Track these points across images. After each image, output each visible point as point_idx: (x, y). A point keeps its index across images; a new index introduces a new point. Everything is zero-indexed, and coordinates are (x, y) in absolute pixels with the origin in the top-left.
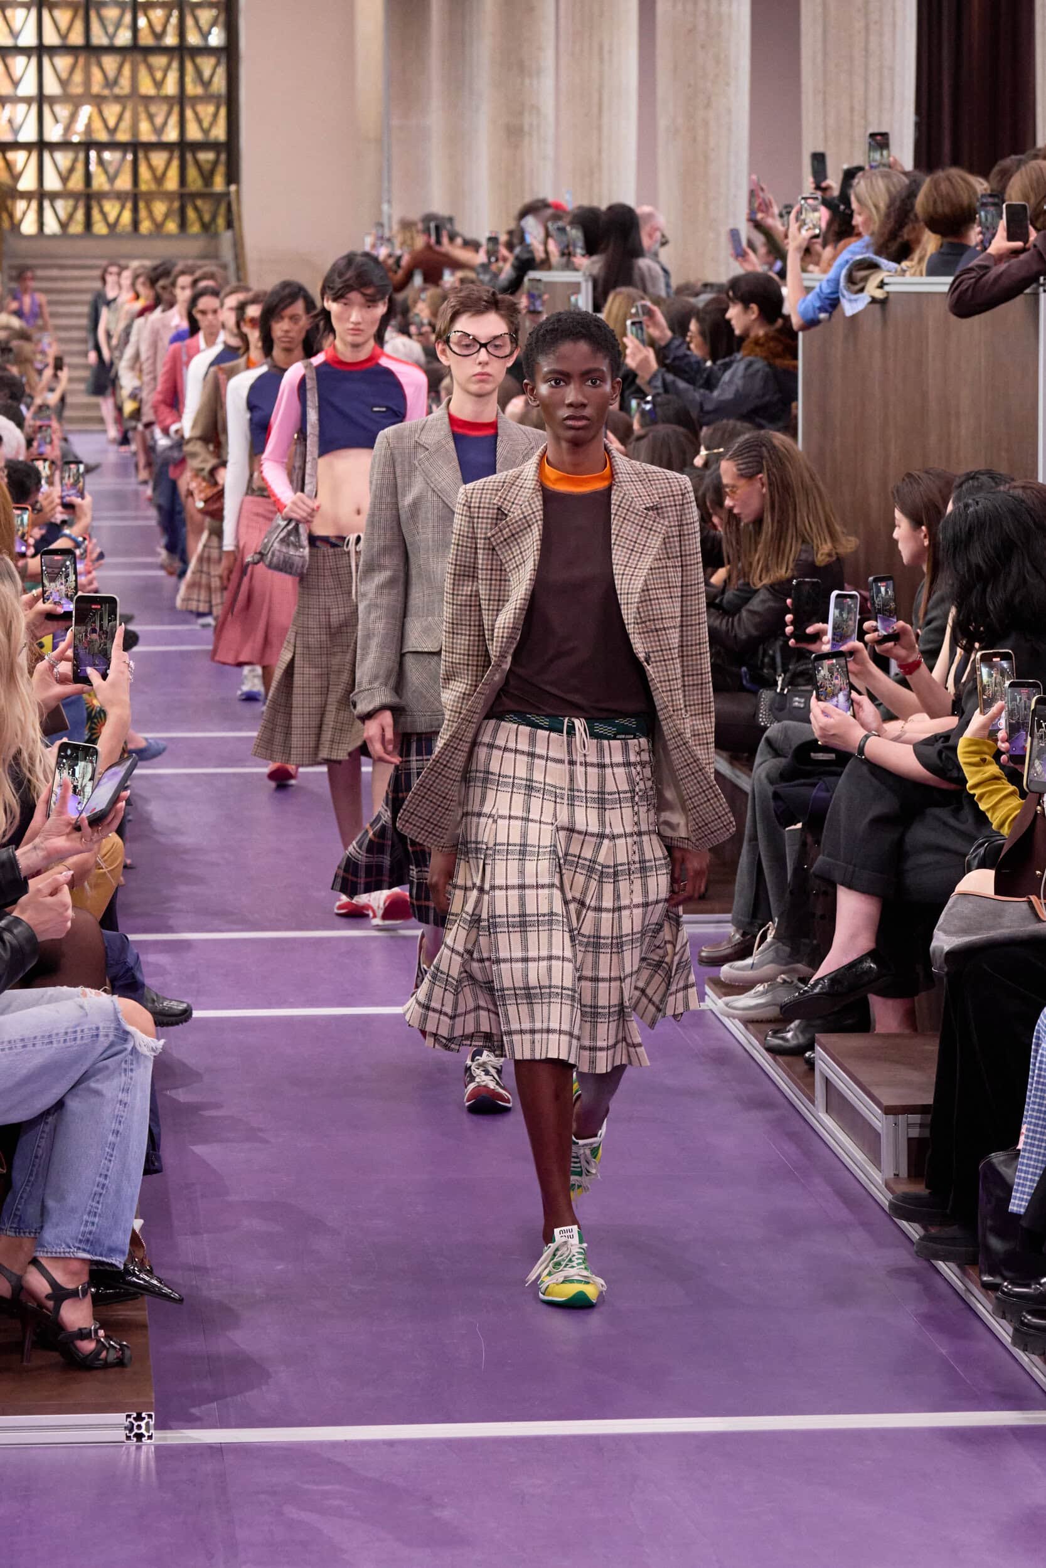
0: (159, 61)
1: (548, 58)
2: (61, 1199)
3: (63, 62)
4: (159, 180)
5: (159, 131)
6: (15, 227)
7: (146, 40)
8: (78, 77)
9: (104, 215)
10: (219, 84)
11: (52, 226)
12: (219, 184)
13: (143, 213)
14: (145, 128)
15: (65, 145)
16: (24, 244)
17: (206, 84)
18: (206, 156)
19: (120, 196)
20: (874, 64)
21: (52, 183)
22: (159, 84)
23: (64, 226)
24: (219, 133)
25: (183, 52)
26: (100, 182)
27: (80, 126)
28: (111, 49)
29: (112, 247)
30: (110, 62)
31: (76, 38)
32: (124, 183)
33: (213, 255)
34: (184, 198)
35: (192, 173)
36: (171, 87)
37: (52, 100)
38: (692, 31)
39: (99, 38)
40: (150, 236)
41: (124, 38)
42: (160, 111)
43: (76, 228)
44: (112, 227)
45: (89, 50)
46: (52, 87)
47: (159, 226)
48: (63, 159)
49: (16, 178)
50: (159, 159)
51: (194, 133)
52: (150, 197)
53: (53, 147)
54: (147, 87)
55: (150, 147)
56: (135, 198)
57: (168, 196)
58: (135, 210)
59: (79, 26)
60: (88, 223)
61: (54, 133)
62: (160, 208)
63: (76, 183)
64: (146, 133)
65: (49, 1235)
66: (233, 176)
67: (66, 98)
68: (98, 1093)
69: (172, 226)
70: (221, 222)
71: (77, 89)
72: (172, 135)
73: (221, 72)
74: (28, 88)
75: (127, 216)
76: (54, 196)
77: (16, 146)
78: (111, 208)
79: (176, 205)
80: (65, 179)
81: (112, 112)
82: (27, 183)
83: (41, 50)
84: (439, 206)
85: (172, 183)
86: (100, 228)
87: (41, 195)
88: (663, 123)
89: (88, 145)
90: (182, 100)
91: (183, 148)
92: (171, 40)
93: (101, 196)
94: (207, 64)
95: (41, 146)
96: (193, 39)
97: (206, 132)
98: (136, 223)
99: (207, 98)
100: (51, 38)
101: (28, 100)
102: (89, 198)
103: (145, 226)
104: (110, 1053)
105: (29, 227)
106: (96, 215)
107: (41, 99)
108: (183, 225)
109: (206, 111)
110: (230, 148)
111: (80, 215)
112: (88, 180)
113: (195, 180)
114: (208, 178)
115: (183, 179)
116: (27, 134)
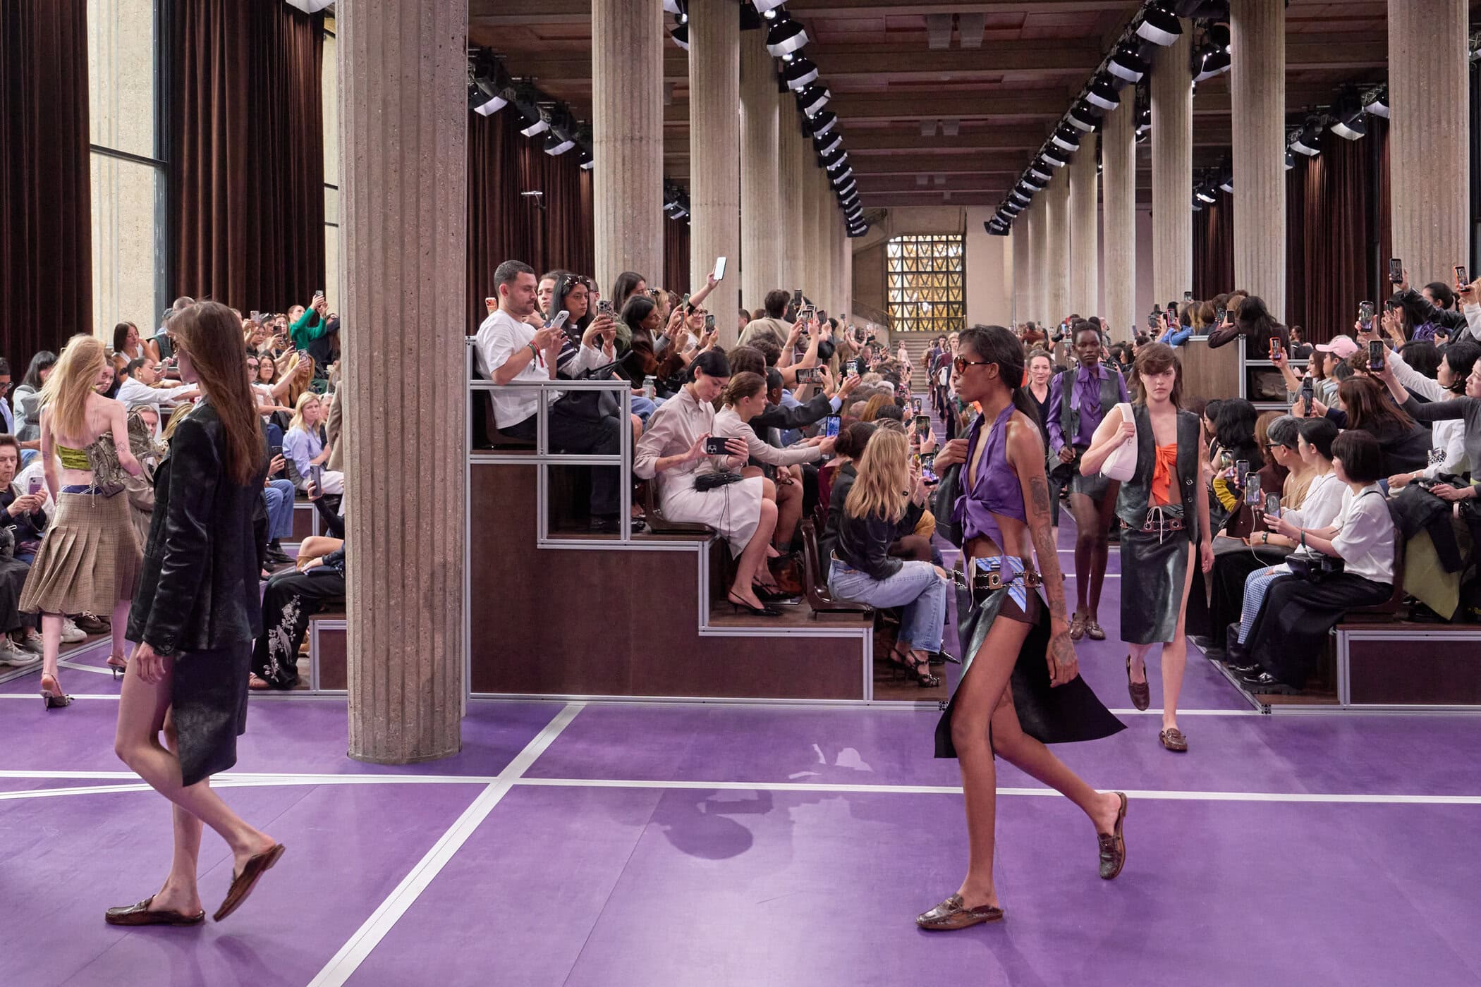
0: (941, 276)
1: (1067, 272)
2: (918, 631)
3: (910, 277)
4: (941, 314)
5: (941, 298)
6: (895, 329)
7: (936, 269)
8: (914, 282)
9: (923, 326)
10: (960, 284)
11: (906, 329)
12: (960, 315)
13: (935, 325)
14: (936, 297)
15: (910, 303)
16: (896, 335)
17: (956, 283)
18: (956, 306)
19: (928, 319)
20: (1178, 268)
21: (906, 315)
22: (940, 283)
23: (910, 329)
24: (960, 299)
25: (948, 273)
26: (922, 315)
27: (915, 295)
28: (925, 272)
29: (925, 335)
30: (925, 277)
31: (914, 269)
32: (929, 315)
34: (949, 319)
35: (951, 311)
36: (944, 284)
37: (906, 289)
38: (1116, 261)
39: (921, 269)
41: (929, 269)
42: (941, 292)
43: (914, 329)
44: (926, 329)
45: (918, 272)
46: (906, 285)
47: (941, 329)
48: (910, 307)
49: (895, 314)
50: (940, 307)
51: (952, 299)
52: (938, 319)
53: (907, 304)
54: (936, 284)
55: (937, 303)
56: (933, 320)
57: (943, 319)
58: (933, 323)
59: (915, 265)
60: (918, 328)
61: (907, 299)
62: (941, 323)
63: (914, 315)
64: (936, 299)
65: (914, 643)
66: (964, 312)
67: (910, 288)
68: (929, 596)
69: (945, 329)
71: (914, 285)
72: (944, 299)
73: (960, 279)
74: (899, 285)
75: (930, 325)
76: (907, 319)
77: (895, 303)
78: (925, 323)
79: (946, 322)
80: (910, 314)
81: (925, 292)
82: (899, 315)
83: (903, 273)
84: (1031, 319)
85: (945, 315)
86: (921, 329)
87: (903, 319)
88: (1106, 290)
89: (916, 303)
90: (948, 288)
91: (948, 303)
92: (944, 269)
93: (922, 319)
94: (956, 277)
95: (903, 303)
96: (951, 269)
97: (956, 298)
98: (933, 327)
99: (956, 287)
100: (906, 269)
101: (898, 289)
102: (918, 320)
104: (933, 582)
105: (899, 329)
106: (920, 325)
107: (903, 288)
108: (948, 328)
109: (955, 292)
110: (963, 304)
111: (915, 325)
112: (918, 314)
113: (952, 314)
114: (956, 313)
115: (948, 314)
116: (899, 300)
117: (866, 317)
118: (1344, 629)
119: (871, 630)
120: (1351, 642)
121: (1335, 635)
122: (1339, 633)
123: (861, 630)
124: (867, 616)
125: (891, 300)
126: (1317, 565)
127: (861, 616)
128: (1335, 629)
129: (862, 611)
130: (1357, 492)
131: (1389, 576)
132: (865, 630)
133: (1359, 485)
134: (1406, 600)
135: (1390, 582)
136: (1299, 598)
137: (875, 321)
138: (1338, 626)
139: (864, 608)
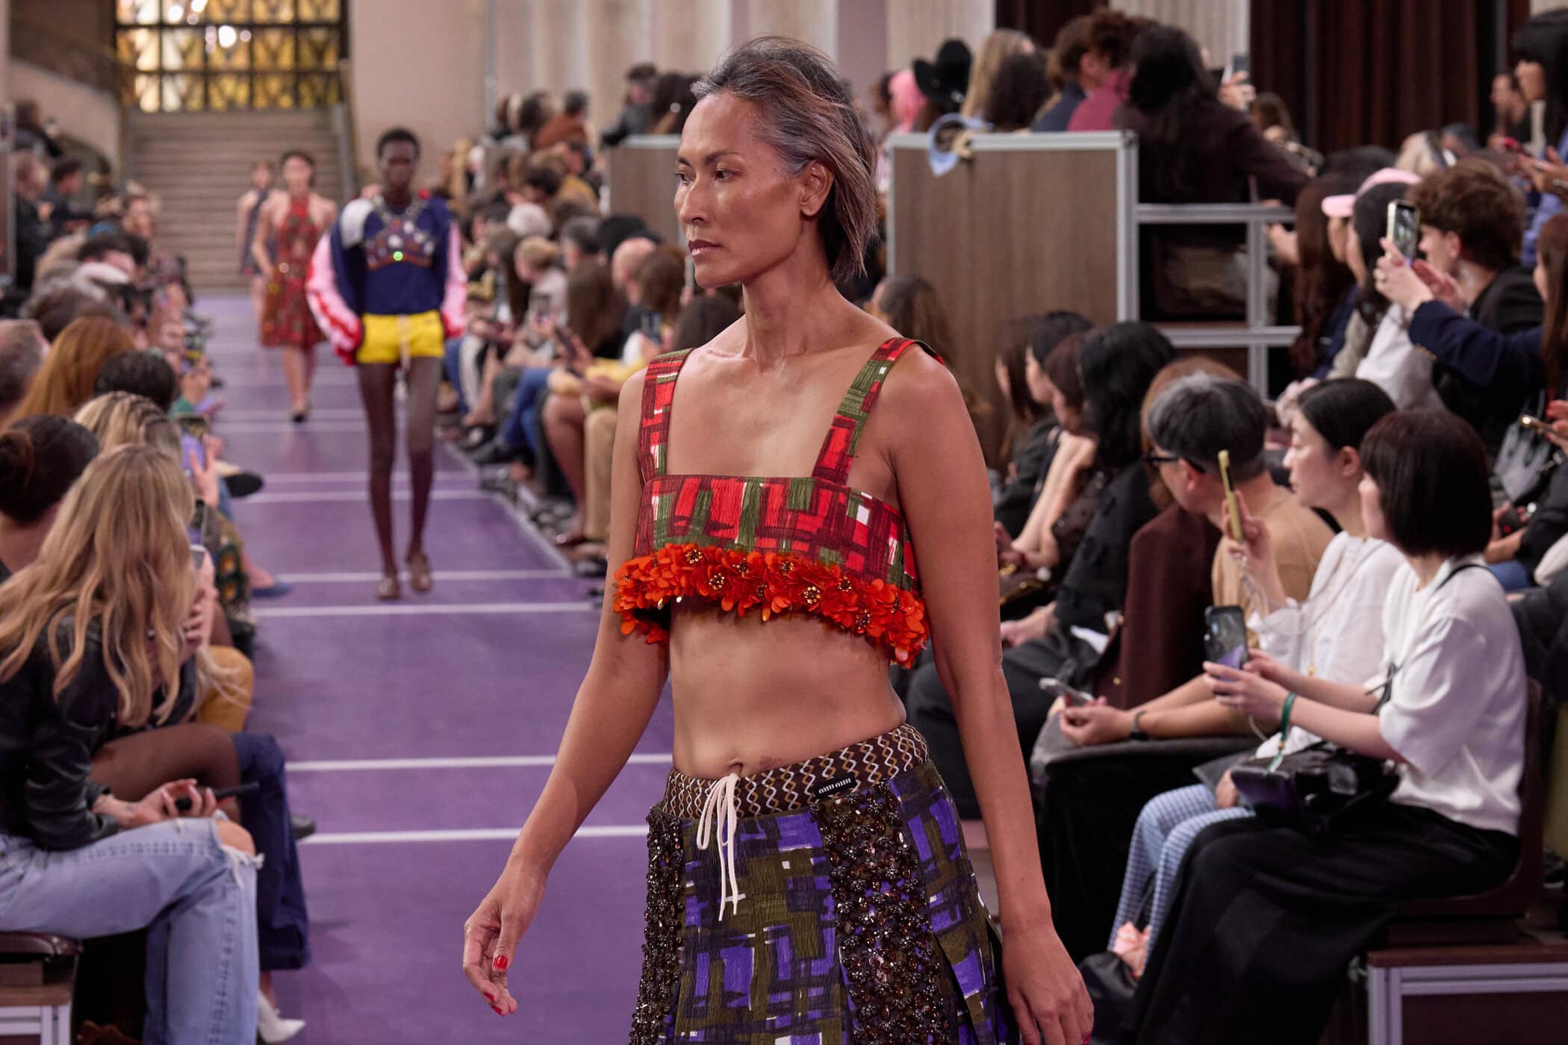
4: (274, 56)
5: (274, 10)
6: (136, 103)
9: (221, 92)
11: (172, 101)
12: (330, 62)
13: (258, 88)
14: (260, 8)
15: (183, 25)
16: (145, 120)
18: (319, 35)
19: (238, 74)
21: (172, 61)
23: (184, 101)
24: (331, 12)
26: (217, 61)
27: (200, 2)
29: (231, 120)
32: (240, 61)
33: (324, 127)
34: (298, 75)
35: (306, 53)
40: (264, 112)
43: (195, 103)
47: (273, 102)
48: (183, 38)
49: (137, 55)
50: (273, 37)
51: (307, 13)
52: (264, 74)
53: (172, 27)
55: (266, 26)
56: (251, 75)
57: (283, 73)
58: (251, 86)
60: (206, 99)
61: (174, 15)
62: (274, 85)
63: (195, 60)
64: (261, 13)
66: (344, 52)
69: (286, 101)
70: (333, 97)
72: (286, 15)
75: (243, 92)
76: (173, 74)
77: (137, 26)
78: (229, 85)
79: (290, 81)
80: (184, 54)
82: (147, 61)
85: (286, 60)
86: (218, 102)
87: (161, 73)
89: (204, 24)
91: (297, 27)
93: (218, 73)
95: (161, 27)
97: (318, 10)
98: (252, 97)
102: (206, 75)
103: (261, 102)
105: (149, 102)
106: (214, 92)
108: (297, 99)
110: (341, 28)
111: (198, 91)
112: (206, 57)
113: (308, 58)
114: (319, 53)
115: (297, 56)
116: (148, 16)
117: (50, 66)
118: (1386, 965)
119: (65, 1012)
120: (1407, 1001)
121: (1363, 980)
122: (1375, 976)
123: (33, 1011)
124: (54, 970)
125: (124, 15)
126: (1319, 783)
127: (36, 971)
128: (1363, 965)
129: (40, 956)
130: (1426, 576)
131: (1506, 815)
132: (47, 1012)
133: (1434, 559)
134: (1553, 879)
135: (1509, 827)
136: (1263, 878)
137: (80, 77)
138: (1372, 955)
139: (46, 947)
